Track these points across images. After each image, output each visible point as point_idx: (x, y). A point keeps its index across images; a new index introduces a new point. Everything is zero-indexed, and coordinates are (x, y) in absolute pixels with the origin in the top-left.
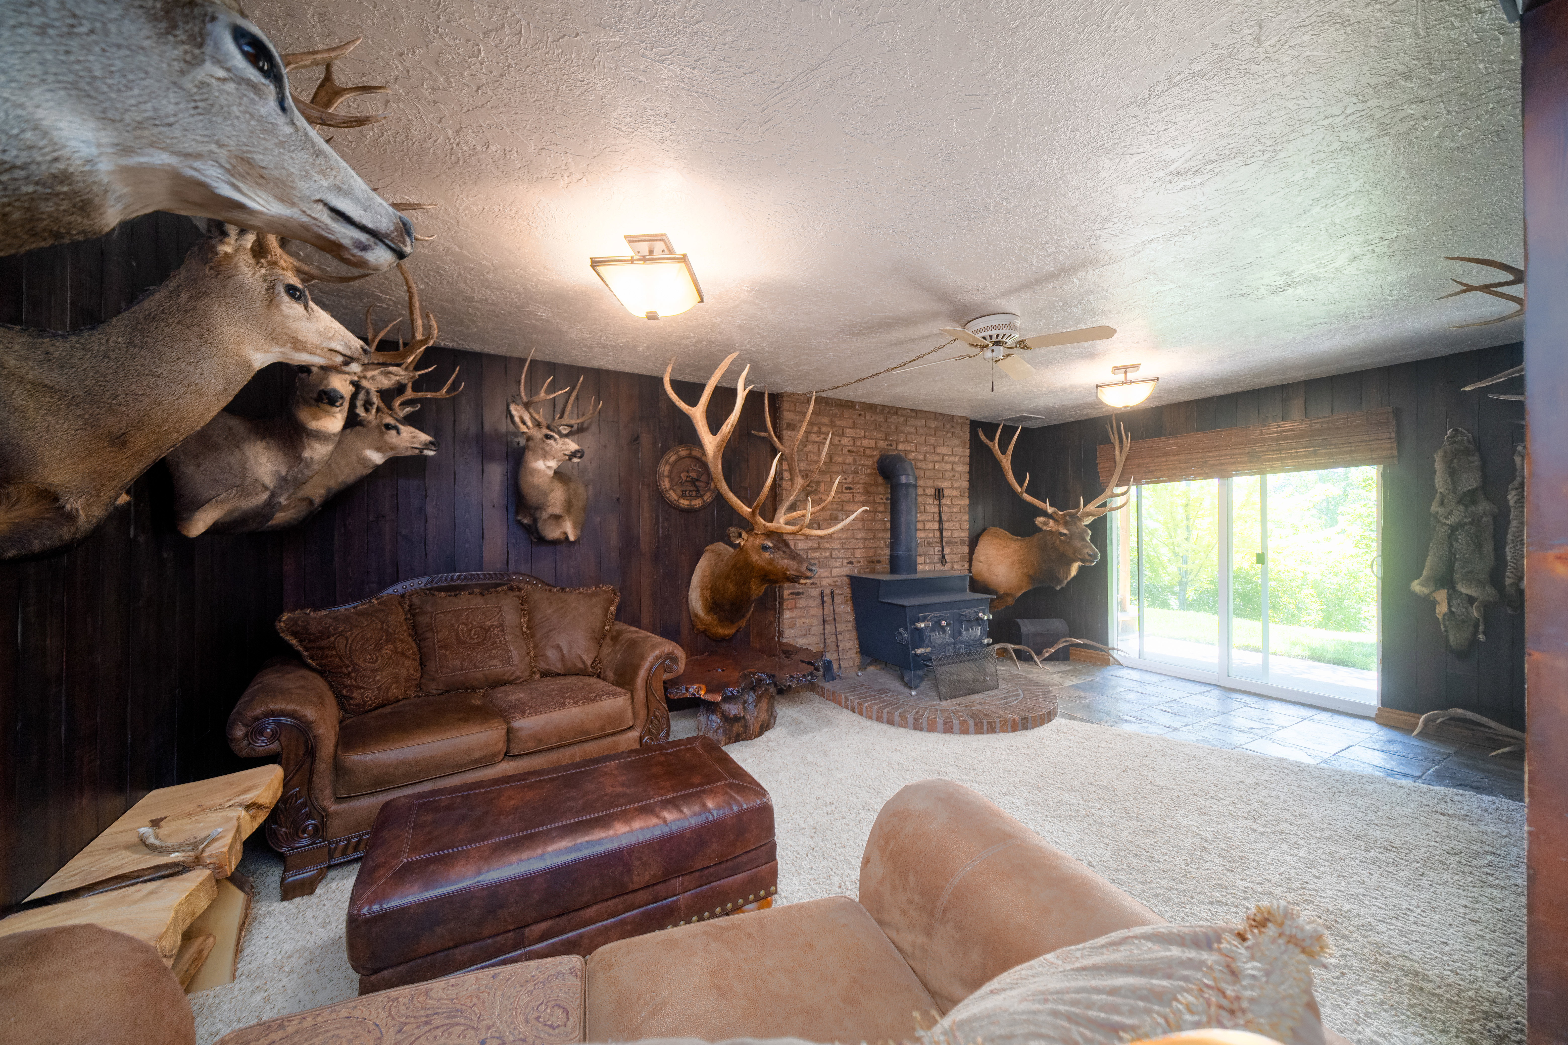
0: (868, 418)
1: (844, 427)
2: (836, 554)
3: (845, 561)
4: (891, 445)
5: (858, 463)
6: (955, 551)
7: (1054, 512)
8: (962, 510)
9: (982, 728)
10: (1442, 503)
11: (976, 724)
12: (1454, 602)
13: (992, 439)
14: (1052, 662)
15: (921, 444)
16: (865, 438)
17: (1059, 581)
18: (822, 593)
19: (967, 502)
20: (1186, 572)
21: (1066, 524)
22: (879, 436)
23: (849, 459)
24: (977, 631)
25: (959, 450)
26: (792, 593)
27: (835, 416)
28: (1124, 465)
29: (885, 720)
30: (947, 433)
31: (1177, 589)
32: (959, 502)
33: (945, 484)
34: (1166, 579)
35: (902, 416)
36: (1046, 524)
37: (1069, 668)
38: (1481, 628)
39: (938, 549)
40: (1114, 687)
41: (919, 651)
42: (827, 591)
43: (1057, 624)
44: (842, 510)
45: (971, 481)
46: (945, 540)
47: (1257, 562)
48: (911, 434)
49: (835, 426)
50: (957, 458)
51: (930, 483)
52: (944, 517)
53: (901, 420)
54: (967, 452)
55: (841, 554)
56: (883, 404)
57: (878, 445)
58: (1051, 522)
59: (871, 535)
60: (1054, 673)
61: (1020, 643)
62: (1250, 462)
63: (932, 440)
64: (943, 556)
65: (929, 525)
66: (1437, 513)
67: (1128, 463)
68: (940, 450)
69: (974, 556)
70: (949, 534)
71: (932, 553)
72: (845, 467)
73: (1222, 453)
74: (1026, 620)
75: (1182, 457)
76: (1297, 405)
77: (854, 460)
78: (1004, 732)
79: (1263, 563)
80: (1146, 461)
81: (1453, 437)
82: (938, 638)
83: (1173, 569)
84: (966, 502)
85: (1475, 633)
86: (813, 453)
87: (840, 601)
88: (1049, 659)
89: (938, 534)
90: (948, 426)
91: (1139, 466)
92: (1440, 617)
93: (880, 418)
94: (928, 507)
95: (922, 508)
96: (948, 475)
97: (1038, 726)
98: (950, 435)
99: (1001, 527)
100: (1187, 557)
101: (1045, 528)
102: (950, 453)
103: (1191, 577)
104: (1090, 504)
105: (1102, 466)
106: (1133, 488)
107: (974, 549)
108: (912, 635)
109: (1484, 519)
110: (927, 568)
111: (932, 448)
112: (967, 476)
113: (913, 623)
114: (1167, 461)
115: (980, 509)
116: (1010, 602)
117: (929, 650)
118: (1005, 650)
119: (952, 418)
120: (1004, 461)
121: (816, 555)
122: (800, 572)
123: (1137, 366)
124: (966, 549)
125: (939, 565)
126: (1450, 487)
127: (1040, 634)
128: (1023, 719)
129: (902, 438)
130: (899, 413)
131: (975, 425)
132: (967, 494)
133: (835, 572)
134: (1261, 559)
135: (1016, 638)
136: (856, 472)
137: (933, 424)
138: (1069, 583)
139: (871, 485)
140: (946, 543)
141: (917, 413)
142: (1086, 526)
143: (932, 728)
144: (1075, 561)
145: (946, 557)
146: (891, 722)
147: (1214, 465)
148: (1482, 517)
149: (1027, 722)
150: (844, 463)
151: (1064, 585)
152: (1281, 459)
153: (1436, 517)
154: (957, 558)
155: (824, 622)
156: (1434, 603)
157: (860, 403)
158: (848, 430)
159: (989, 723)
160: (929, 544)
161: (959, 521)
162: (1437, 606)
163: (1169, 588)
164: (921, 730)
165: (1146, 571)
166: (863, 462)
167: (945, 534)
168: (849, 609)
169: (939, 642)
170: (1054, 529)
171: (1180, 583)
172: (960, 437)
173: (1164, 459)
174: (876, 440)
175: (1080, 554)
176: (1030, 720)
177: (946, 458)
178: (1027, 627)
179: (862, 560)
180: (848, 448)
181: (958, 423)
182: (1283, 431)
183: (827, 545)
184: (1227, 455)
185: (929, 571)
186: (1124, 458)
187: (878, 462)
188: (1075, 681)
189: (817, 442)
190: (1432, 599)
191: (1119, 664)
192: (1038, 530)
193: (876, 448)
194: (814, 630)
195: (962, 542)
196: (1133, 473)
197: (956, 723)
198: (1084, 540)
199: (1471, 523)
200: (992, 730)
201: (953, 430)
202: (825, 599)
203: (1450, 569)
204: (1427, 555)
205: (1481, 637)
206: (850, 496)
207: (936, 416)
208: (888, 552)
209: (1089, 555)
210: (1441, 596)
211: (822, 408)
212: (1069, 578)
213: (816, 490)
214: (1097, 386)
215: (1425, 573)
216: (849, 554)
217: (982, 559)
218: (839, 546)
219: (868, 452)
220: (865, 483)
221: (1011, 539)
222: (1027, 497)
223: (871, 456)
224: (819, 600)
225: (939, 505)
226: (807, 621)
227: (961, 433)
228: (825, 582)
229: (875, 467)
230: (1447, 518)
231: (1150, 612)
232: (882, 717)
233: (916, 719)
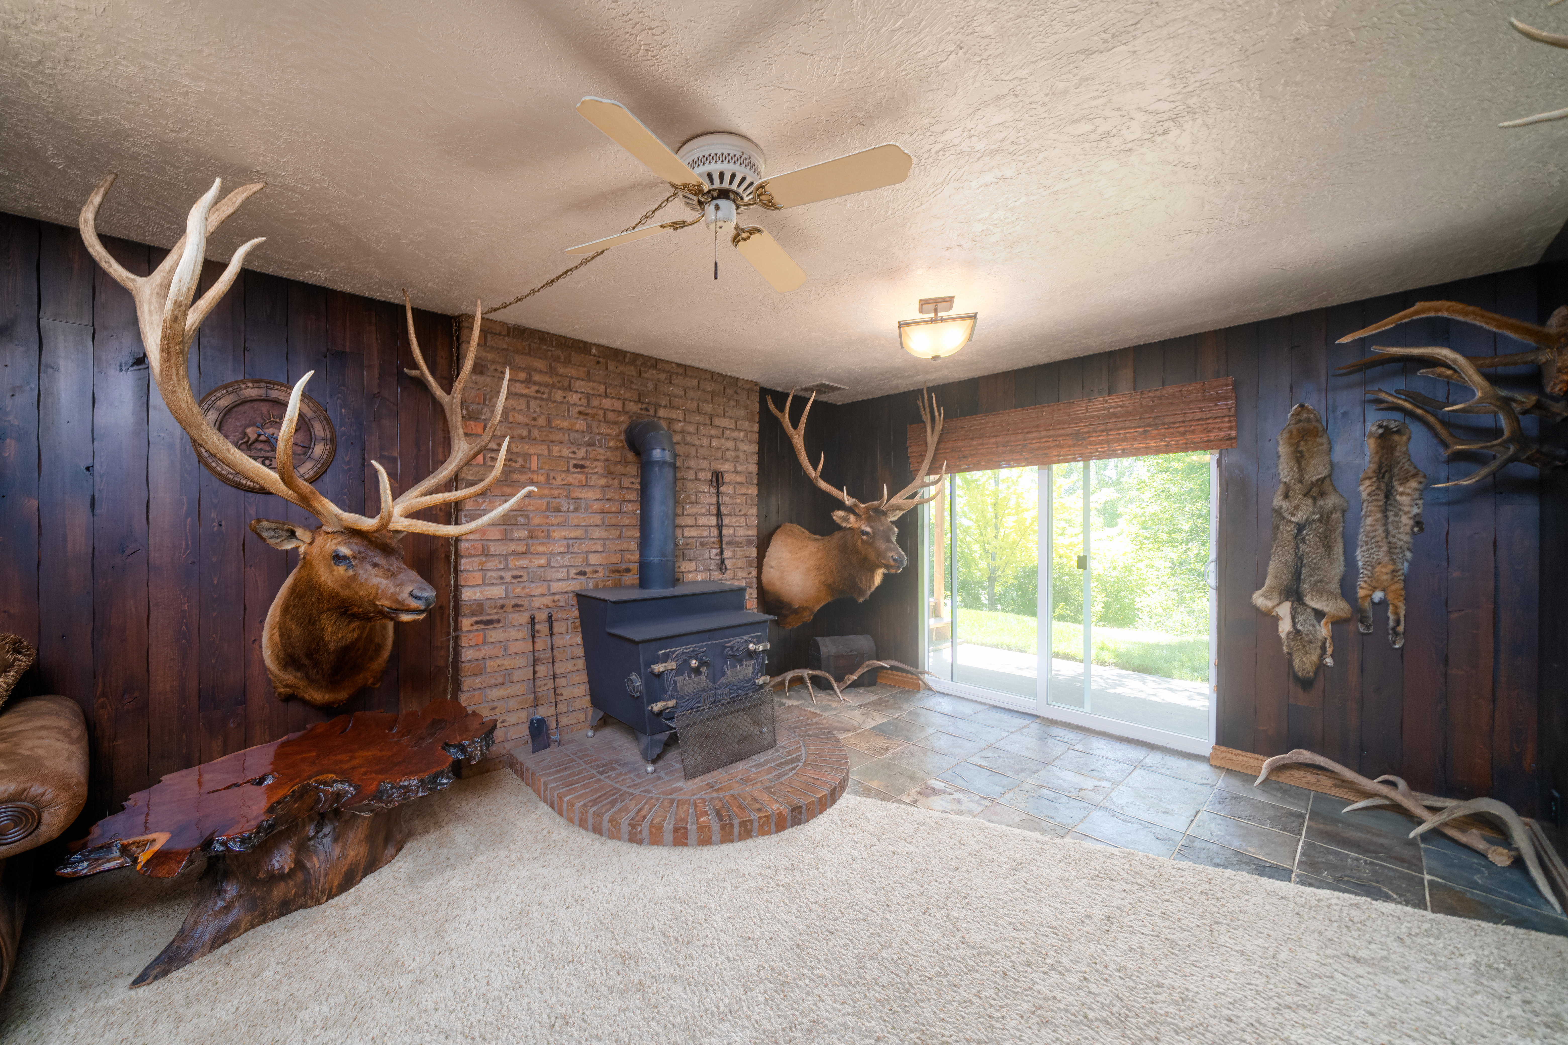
0: (611, 367)
1: (571, 378)
2: (556, 560)
3: (573, 571)
4: (647, 410)
5: (595, 430)
6: (738, 554)
7: (855, 505)
8: (749, 501)
9: (731, 833)
10: (1286, 496)
11: (722, 828)
12: (1300, 618)
13: (782, 410)
14: (856, 690)
15: (691, 411)
16: (606, 396)
17: (861, 592)
18: (533, 619)
19: (756, 492)
20: (994, 568)
21: (869, 520)
22: (628, 395)
23: (581, 425)
24: (749, 667)
25: (746, 424)
26: (477, 623)
27: (557, 359)
28: (936, 449)
29: (590, 826)
30: (729, 400)
31: (986, 584)
32: (744, 491)
33: (726, 467)
34: (977, 574)
35: (664, 371)
36: (845, 519)
37: (874, 698)
38: (1329, 651)
39: (715, 551)
40: (922, 728)
41: (657, 707)
42: (542, 616)
43: (863, 642)
44: (567, 497)
45: (760, 464)
46: (725, 540)
47: (1079, 567)
48: (677, 397)
49: (558, 375)
50: (742, 434)
51: (704, 464)
52: (724, 510)
53: (663, 376)
54: (756, 427)
55: (566, 561)
56: (633, 350)
57: (627, 409)
58: (852, 518)
59: (615, 533)
60: (855, 708)
61: (819, 669)
62: (1074, 445)
63: (708, 408)
64: (723, 561)
65: (702, 521)
66: (1281, 507)
67: (942, 446)
68: (717, 421)
69: (765, 560)
70: (731, 532)
71: (706, 556)
72: (573, 435)
73: (1043, 434)
74: (827, 639)
75: (1000, 439)
76: (1126, 375)
77: (589, 427)
78: (764, 834)
79: (1085, 568)
80: (961, 444)
81: (1298, 414)
82: (687, 683)
83: (983, 565)
84: (754, 491)
85: (1322, 657)
86: (519, 411)
87: (563, 630)
88: (854, 685)
89: (715, 532)
90: (730, 391)
91: (953, 450)
92: (1283, 635)
93: (631, 371)
94: (701, 497)
95: (693, 497)
96: (729, 455)
97: (815, 816)
98: (732, 403)
99: (799, 524)
100: (995, 554)
101: (844, 525)
102: (733, 426)
103: (999, 573)
104: (898, 496)
105: (913, 450)
106: (947, 477)
107: (765, 551)
108: (647, 683)
109: (1334, 516)
110: (699, 577)
111: (708, 418)
112: (756, 458)
113: (648, 665)
114: (982, 444)
115: (773, 501)
116: (808, 617)
117: (672, 703)
118: (800, 680)
119: (735, 381)
120: (796, 437)
121: (523, 562)
122: (397, 601)
123: (950, 300)
124: (754, 552)
125: (716, 573)
126: (1296, 476)
127: (843, 656)
128: (793, 810)
129: (664, 401)
130: (660, 366)
131: (764, 392)
132: (755, 481)
133: (555, 587)
134: (1083, 562)
135: (814, 662)
136: (591, 444)
137: (709, 387)
138: (872, 594)
139: (616, 463)
140: (727, 543)
141: (686, 370)
142: (893, 522)
143: (656, 840)
144: (879, 566)
145: (727, 562)
146: (597, 830)
147: (1034, 449)
148: (1331, 513)
149: (800, 813)
150: (571, 430)
151: (867, 596)
152: (1107, 442)
153: (1280, 514)
154: (741, 563)
155: (535, 661)
156: (1277, 619)
157: (598, 346)
158: (579, 383)
159: (743, 824)
160: (703, 545)
161: (745, 515)
162: (1280, 623)
163: (979, 583)
164: (640, 842)
165: (960, 566)
166: (603, 430)
167: (725, 532)
168: (579, 640)
169: (689, 689)
170: (855, 526)
171: (989, 578)
172: (746, 407)
173: (980, 442)
174: (624, 401)
175: (884, 558)
176: (804, 810)
177: (727, 432)
178: (828, 646)
179: (600, 569)
180: (578, 409)
181: (743, 389)
182: (1110, 408)
183: (542, 549)
184: (1047, 437)
185: (702, 582)
186: (936, 439)
187: (626, 432)
188: (878, 719)
189: (525, 396)
190: (1274, 614)
191: (930, 689)
192: (839, 528)
193: (625, 412)
194: (517, 675)
195: (749, 543)
196: (945, 458)
197: (692, 828)
198: (889, 540)
199: (1320, 520)
200: (747, 833)
201: (736, 397)
202: (538, 627)
203: (1297, 576)
204: (1269, 560)
205: (1329, 661)
206: (582, 477)
207: (713, 376)
208: (636, 557)
209: (894, 560)
210: (1284, 610)
211: (534, 346)
212: (873, 589)
213: (522, 466)
214: (901, 325)
215: (1268, 582)
216: (579, 561)
217: (773, 564)
218: (562, 550)
219: (611, 416)
220: (607, 460)
221: (808, 539)
222: (823, 485)
223: (616, 423)
224: (526, 631)
225: (718, 494)
226: (505, 662)
227: (748, 402)
228: (537, 603)
229: (622, 437)
230: (1293, 514)
231: (963, 614)
232: (586, 821)
233: (633, 825)
